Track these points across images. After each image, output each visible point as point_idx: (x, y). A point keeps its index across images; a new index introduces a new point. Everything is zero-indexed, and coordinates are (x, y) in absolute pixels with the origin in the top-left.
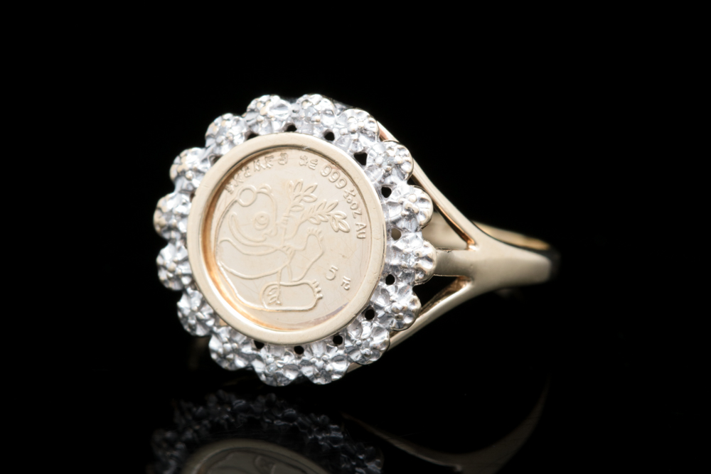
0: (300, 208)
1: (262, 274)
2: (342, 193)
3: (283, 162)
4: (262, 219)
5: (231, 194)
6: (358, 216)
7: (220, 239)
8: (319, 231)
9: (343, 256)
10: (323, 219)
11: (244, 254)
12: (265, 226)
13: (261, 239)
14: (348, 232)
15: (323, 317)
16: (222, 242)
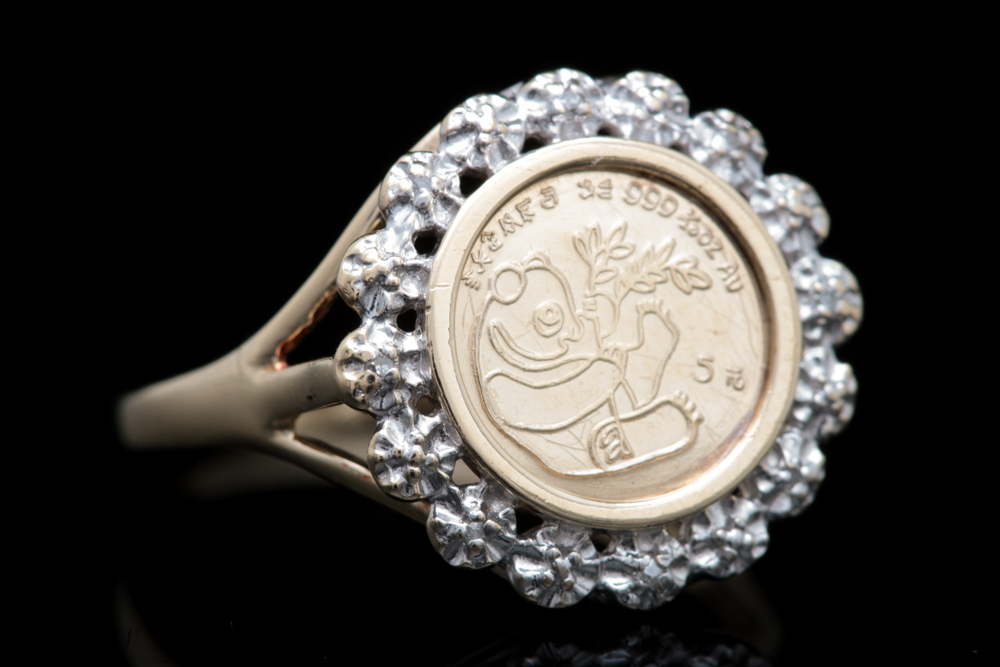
0: (610, 274)
1: (582, 412)
2: (674, 222)
3: (550, 204)
4: (550, 315)
5: (477, 289)
6: (717, 255)
7: (485, 377)
8: (657, 302)
9: (716, 333)
10: (659, 279)
11: (536, 388)
12: (560, 325)
13: (559, 351)
14: (707, 288)
15: (713, 452)
16: (489, 379)
